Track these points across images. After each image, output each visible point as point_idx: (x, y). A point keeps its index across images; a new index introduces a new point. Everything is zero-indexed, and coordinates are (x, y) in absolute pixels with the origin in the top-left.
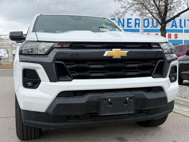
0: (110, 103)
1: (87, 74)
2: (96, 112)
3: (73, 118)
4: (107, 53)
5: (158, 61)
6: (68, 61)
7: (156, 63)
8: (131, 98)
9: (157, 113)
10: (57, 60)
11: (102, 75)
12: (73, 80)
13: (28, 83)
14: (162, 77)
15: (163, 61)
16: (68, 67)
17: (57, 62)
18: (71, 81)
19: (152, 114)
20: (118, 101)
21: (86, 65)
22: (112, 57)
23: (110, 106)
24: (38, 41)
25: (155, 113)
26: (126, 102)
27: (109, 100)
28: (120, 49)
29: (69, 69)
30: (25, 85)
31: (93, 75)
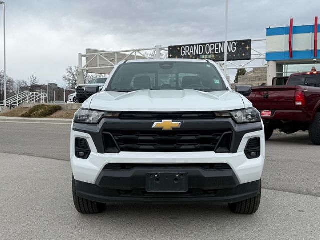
0: (157, 179)
1: (136, 146)
2: (144, 188)
3: (123, 193)
4: (156, 124)
5: (223, 133)
6: (115, 132)
7: (221, 135)
8: (182, 175)
9: (231, 195)
10: (105, 130)
11: (152, 147)
12: (121, 152)
13: (80, 153)
14: (229, 152)
15: (230, 134)
16: (116, 138)
17: (104, 133)
18: (118, 152)
19: (224, 196)
20: (167, 177)
21: (134, 137)
22: (161, 129)
23: (158, 182)
24: (91, 110)
25: (228, 195)
26: (176, 180)
27: (156, 176)
28: (171, 121)
29: (116, 140)
30: (78, 155)
31: (142, 147)
